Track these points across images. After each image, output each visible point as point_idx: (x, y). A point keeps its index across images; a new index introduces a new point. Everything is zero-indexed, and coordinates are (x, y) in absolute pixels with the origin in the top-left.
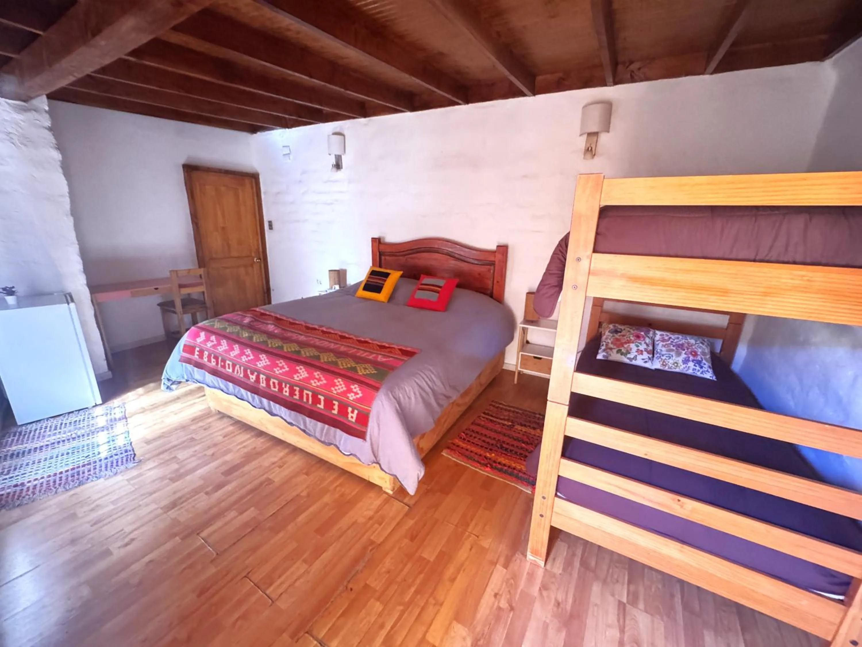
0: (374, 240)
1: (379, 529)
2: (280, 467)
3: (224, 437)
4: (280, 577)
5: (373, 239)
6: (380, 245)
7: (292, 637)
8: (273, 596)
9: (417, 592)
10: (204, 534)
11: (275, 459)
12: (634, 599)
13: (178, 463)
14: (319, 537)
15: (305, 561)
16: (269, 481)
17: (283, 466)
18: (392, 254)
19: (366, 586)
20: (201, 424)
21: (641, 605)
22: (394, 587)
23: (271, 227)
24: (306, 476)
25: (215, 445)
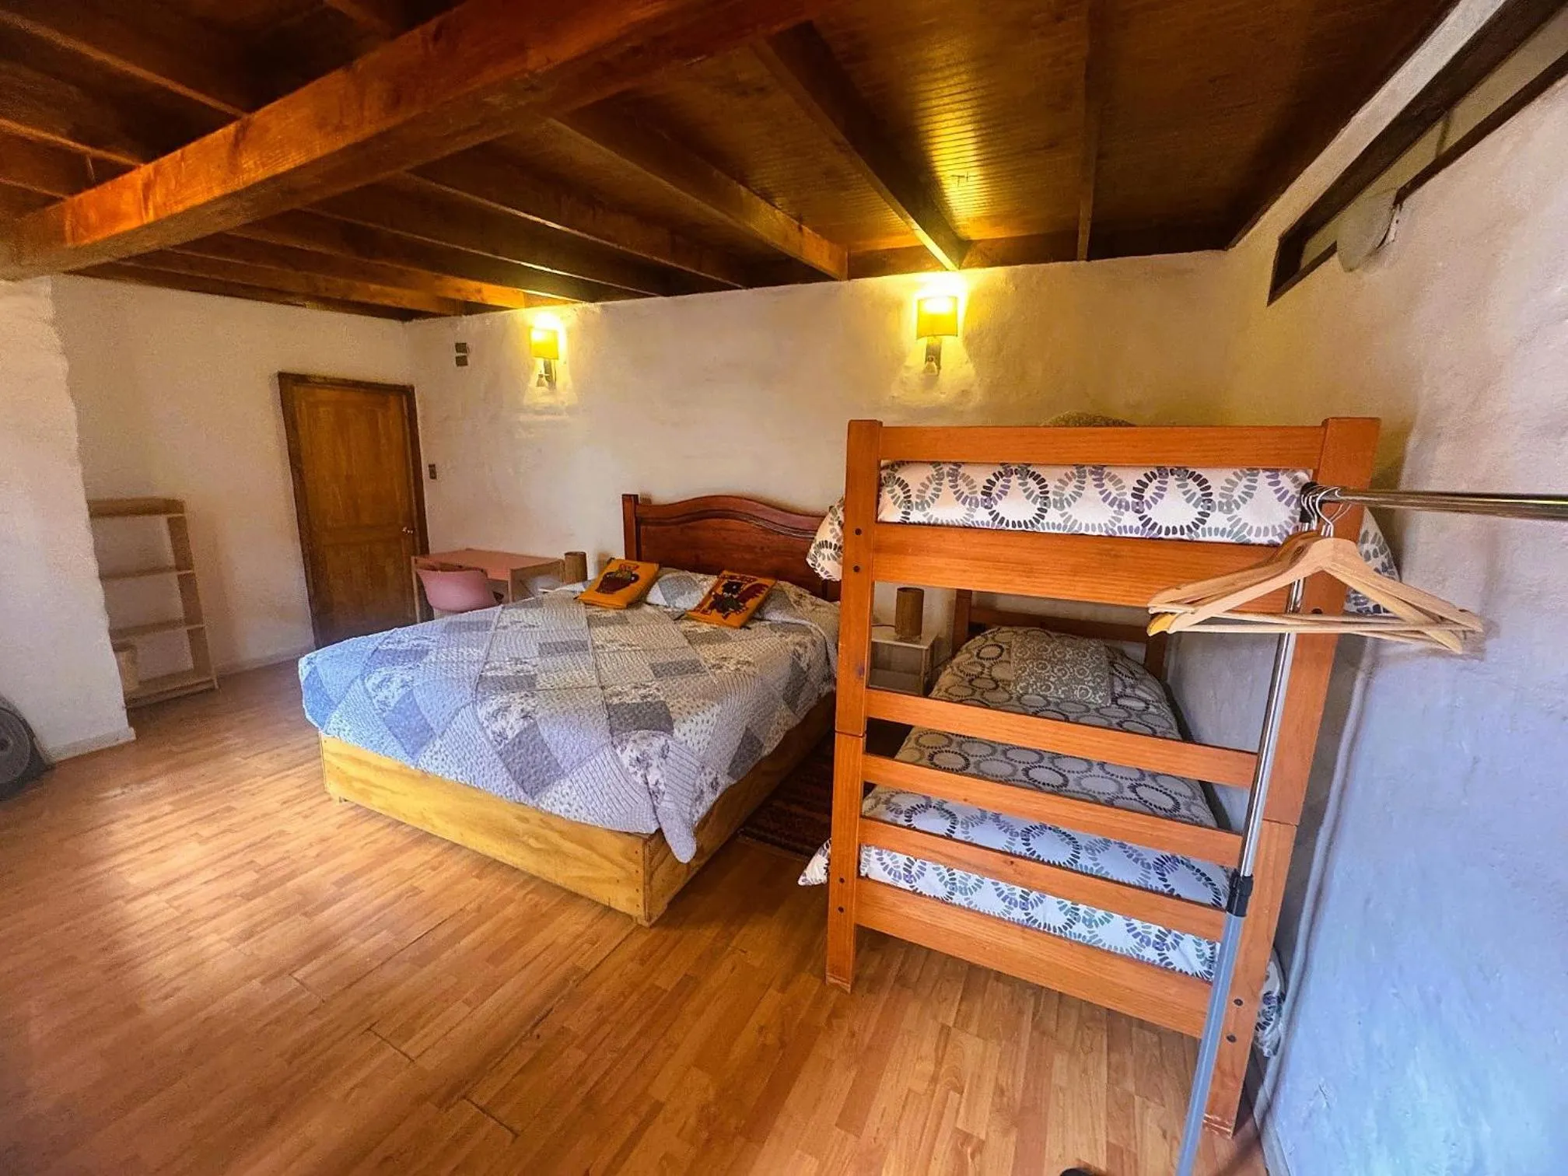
0: (626, 498)
1: (591, 951)
2: (434, 869)
3: (339, 827)
4: (423, 1027)
5: (623, 495)
6: (637, 507)
7: (440, 1105)
8: (412, 1055)
9: (640, 1034)
10: (299, 975)
11: (427, 858)
12: (963, 1022)
13: (257, 872)
14: (491, 967)
15: (467, 1002)
16: (416, 891)
17: (438, 868)
18: (659, 523)
19: (563, 1031)
20: (298, 809)
21: (973, 1029)
22: (607, 1028)
23: (433, 475)
24: (477, 880)
25: (323, 840)
